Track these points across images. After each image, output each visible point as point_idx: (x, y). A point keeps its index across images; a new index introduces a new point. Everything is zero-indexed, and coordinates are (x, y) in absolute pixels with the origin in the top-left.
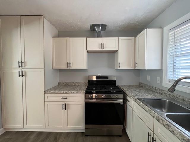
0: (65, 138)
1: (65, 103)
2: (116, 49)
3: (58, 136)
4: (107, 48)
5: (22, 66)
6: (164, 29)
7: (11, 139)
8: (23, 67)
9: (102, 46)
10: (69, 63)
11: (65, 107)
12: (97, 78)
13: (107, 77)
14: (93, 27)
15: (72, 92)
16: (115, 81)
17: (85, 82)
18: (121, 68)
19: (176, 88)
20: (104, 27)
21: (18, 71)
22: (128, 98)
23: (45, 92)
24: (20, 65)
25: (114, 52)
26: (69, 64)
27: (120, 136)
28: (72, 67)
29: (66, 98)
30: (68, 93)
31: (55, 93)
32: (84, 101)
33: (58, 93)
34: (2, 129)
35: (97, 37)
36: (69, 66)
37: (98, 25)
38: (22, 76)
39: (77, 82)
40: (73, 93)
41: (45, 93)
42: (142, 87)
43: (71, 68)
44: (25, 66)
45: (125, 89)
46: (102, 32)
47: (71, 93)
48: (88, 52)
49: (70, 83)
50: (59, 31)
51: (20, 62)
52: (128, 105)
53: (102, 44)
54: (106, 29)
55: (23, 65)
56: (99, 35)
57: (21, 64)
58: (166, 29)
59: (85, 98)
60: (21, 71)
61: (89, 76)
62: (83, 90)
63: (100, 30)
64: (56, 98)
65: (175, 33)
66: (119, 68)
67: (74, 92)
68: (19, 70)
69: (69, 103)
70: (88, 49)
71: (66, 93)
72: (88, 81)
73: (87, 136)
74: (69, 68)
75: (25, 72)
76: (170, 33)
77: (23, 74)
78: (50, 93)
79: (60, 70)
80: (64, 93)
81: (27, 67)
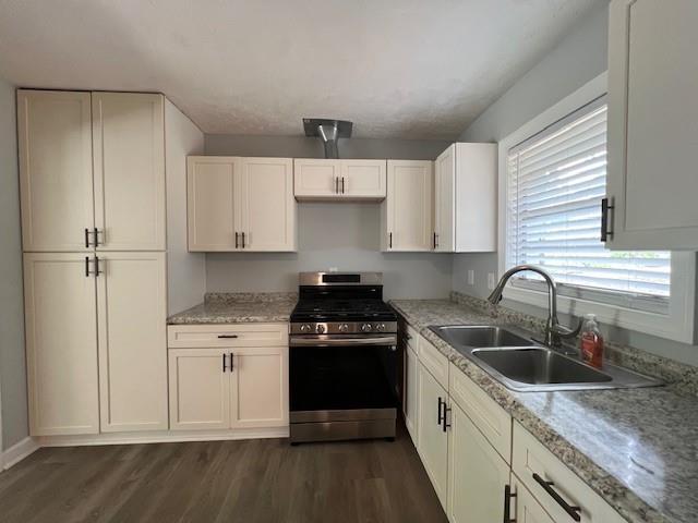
0: (230, 453)
1: (232, 351)
2: (380, 193)
3: (209, 451)
4: (356, 190)
5: (96, 244)
6: (500, 144)
7: (62, 464)
8: (100, 247)
9: (340, 184)
10: (240, 233)
11: (230, 363)
12: (326, 278)
13: (356, 277)
14: (312, 127)
15: (252, 318)
16: (379, 289)
17: (289, 293)
18: (393, 249)
19: (505, 294)
20: (345, 128)
21: (82, 257)
22: (411, 331)
23: (167, 319)
24: (91, 239)
25: (378, 203)
26: (240, 238)
27: (391, 440)
28: (249, 246)
29: (235, 337)
30: (239, 323)
31: (202, 323)
32: (287, 343)
33: (208, 323)
34: (27, 439)
35: (327, 158)
36: (240, 242)
37: (328, 123)
38: (97, 273)
39: (263, 294)
40: (256, 321)
41: (168, 324)
42: (457, 303)
43: (246, 249)
44: (105, 242)
45: (405, 310)
46: (341, 141)
47: (250, 322)
48: (298, 200)
49: (242, 296)
50: (205, 134)
51: (91, 230)
52: (409, 351)
53: (340, 179)
54: (353, 135)
55: (100, 240)
56: (330, 152)
57: (94, 237)
58: (503, 144)
59: (291, 335)
60: (91, 257)
61: (300, 274)
62: (285, 314)
63: (334, 138)
64: (203, 337)
65: (518, 158)
66: (389, 249)
67: (257, 318)
68: (87, 255)
69: (243, 351)
70: (299, 193)
71: (235, 322)
72: (297, 290)
73: (295, 444)
74: (239, 249)
75: (106, 260)
76: (511, 158)
77: (100, 269)
78: (185, 323)
79: (210, 256)
80: (226, 322)
81: (111, 246)
